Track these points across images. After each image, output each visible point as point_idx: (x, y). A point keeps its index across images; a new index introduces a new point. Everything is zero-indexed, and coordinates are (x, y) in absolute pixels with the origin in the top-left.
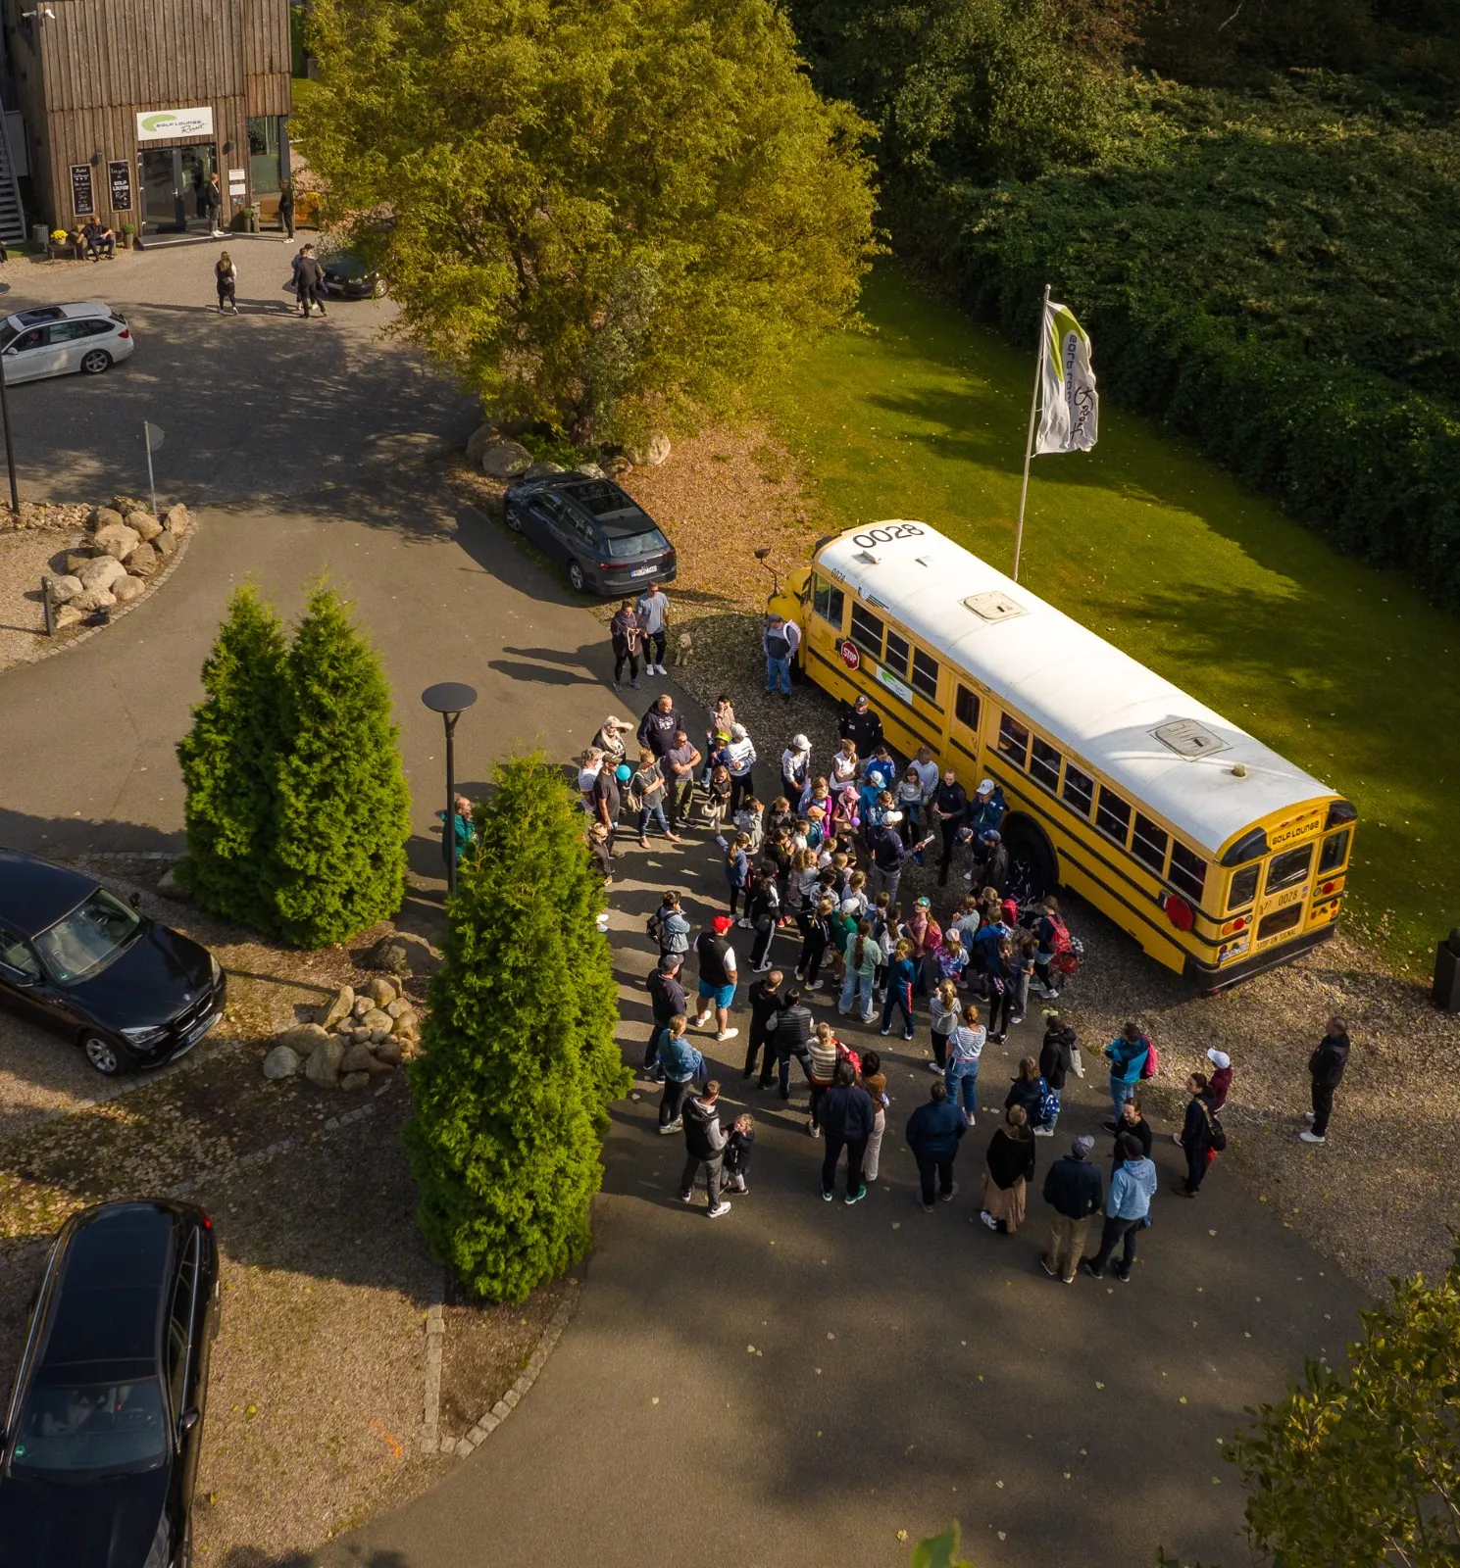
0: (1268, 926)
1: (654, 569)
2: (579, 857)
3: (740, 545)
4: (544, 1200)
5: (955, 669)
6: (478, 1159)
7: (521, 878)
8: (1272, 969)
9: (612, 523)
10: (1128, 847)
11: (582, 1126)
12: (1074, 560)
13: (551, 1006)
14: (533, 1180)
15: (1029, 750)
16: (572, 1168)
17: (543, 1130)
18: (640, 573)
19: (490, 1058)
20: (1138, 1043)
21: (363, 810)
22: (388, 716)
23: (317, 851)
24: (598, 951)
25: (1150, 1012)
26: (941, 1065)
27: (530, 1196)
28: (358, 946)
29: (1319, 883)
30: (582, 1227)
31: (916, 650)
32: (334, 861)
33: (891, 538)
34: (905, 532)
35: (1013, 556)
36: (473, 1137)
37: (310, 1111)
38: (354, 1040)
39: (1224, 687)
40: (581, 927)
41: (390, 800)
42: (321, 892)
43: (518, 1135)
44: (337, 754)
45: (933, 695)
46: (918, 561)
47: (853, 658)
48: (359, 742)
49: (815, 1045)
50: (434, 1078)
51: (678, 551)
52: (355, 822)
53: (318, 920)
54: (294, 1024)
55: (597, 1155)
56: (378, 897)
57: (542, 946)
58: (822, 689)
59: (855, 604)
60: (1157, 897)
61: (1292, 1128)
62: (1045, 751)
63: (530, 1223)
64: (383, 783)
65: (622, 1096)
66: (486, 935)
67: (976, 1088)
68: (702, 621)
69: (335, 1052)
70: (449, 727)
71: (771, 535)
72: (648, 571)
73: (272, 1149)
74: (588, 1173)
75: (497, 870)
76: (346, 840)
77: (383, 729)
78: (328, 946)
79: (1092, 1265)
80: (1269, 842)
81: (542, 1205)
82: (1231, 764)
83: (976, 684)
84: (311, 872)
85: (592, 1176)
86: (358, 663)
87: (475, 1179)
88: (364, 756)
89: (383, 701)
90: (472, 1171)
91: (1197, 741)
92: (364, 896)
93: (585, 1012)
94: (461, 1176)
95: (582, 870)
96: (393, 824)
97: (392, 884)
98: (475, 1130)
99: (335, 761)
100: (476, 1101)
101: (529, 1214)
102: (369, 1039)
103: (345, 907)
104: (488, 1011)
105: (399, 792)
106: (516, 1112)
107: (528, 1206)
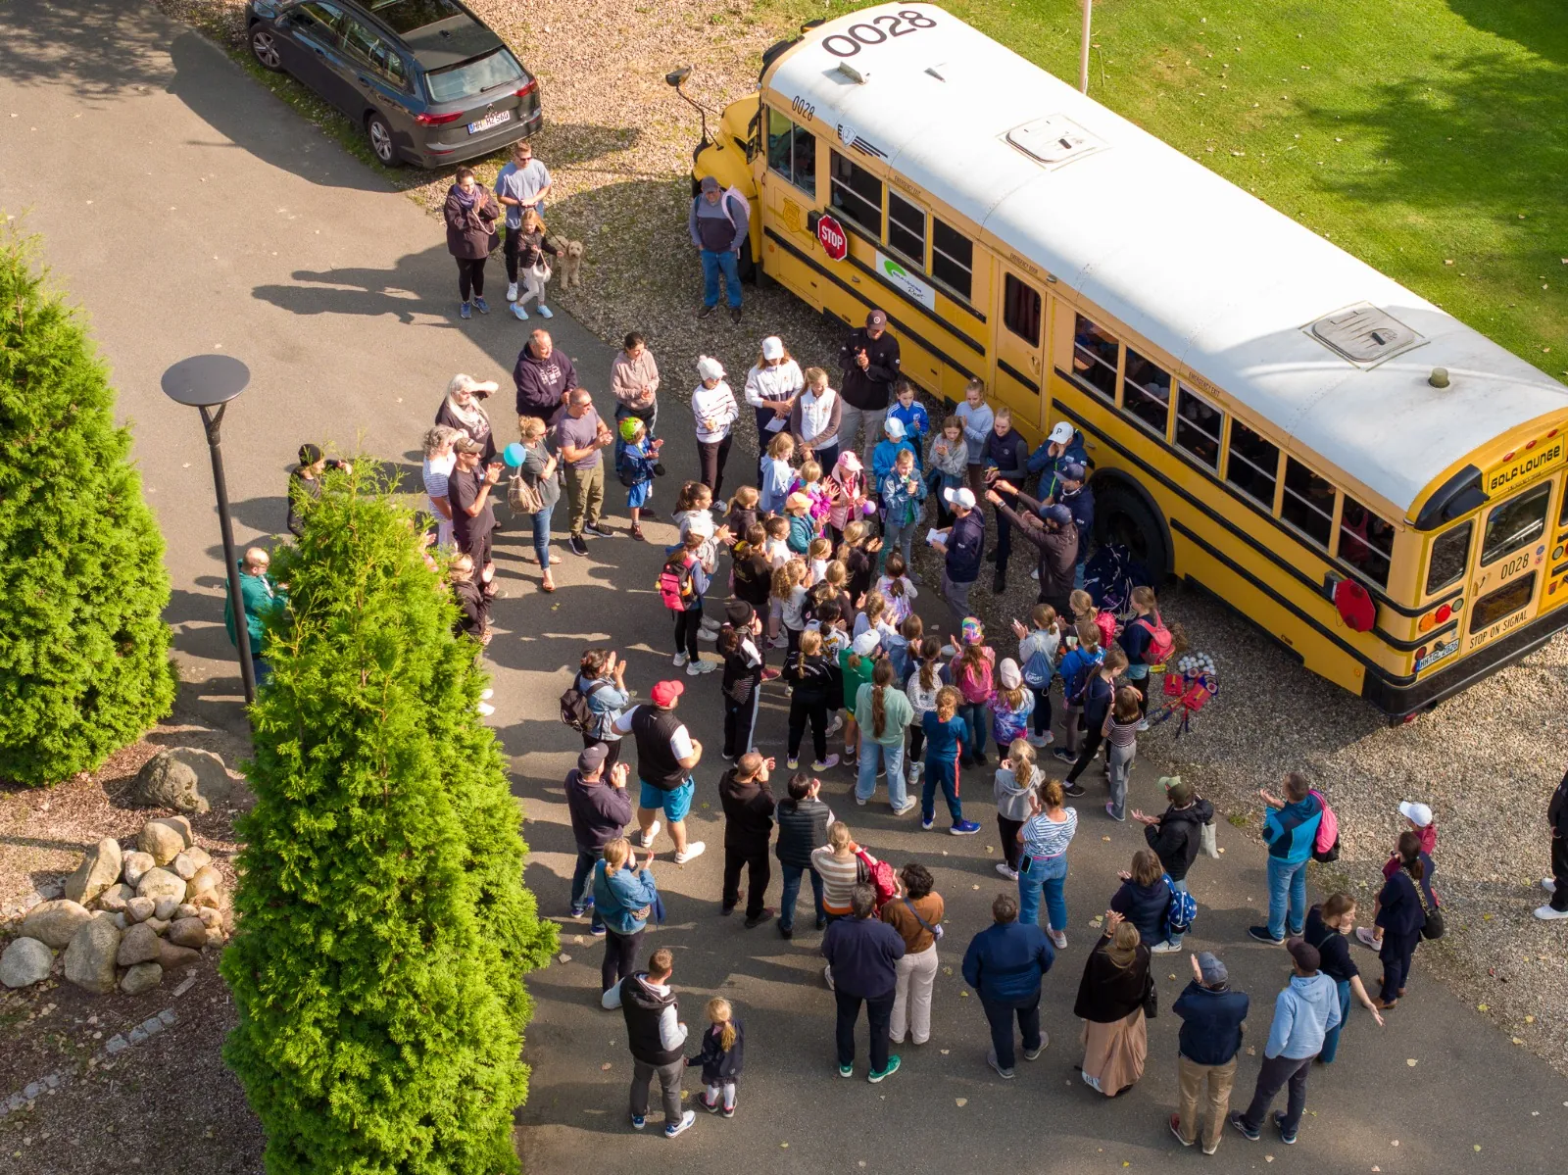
0: (1484, 613)
1: (506, 116)
2: (441, 617)
3: (642, 64)
4: (447, 1124)
5: (997, 250)
6: (343, 1077)
7: (362, 664)
8: (1493, 672)
9: (427, 44)
10: (1276, 511)
11: (491, 1016)
12: (1175, 40)
13: (426, 848)
14: (428, 1100)
15: (1120, 371)
16: (483, 1075)
17: (437, 1027)
18: (484, 125)
19: (344, 933)
20: (1304, 803)
21: (93, 567)
22: (110, 413)
23: (29, 637)
24: (486, 756)
25: (1317, 754)
26: (1013, 866)
27: (427, 1121)
28: (115, 774)
29: (1560, 539)
30: (507, 1155)
31: (936, 220)
32: (58, 649)
33: (883, 38)
34: (905, 25)
35: (1078, 42)
36: (332, 1047)
37: (80, 1028)
38: (131, 919)
39: (1415, 235)
40: (457, 724)
41: (132, 547)
42: (44, 698)
43: (399, 1038)
44: (39, 483)
45: (968, 293)
46: (930, 72)
47: (837, 241)
48: (70, 460)
49: (827, 856)
50: (264, 969)
51: (541, 80)
52: (82, 586)
53: (47, 741)
54: (35, 903)
55: (518, 1051)
56: (135, 698)
57: (404, 762)
58: (792, 294)
59: (834, 154)
60: (1321, 582)
61: (1523, 902)
62: (1147, 372)
63: (431, 1158)
64: (118, 521)
65: (545, 962)
66: (317, 752)
67: (1066, 893)
68: (591, 196)
69: (105, 939)
70: (211, 427)
71: (688, 39)
72: (496, 120)
73: (32, 1089)
74: (506, 1079)
75: (325, 652)
76: (73, 615)
77: (106, 434)
78: (68, 778)
79: (1247, 1121)
80: (1486, 489)
81: (446, 1133)
82: (1429, 369)
83: (1033, 271)
84: (26, 669)
85: (514, 1081)
86: (51, 332)
87: (344, 1107)
88: (82, 482)
89: (100, 390)
90: (338, 1097)
91: (1375, 336)
92: (113, 698)
93: (476, 850)
94: (321, 1105)
95: (448, 638)
96: (142, 582)
97: (154, 675)
98: (333, 1038)
99: (38, 495)
100: (330, 995)
101: (428, 1147)
102: (154, 915)
103: (87, 718)
104: (333, 864)
105: (144, 532)
106: (391, 1006)
107: (426, 1135)
